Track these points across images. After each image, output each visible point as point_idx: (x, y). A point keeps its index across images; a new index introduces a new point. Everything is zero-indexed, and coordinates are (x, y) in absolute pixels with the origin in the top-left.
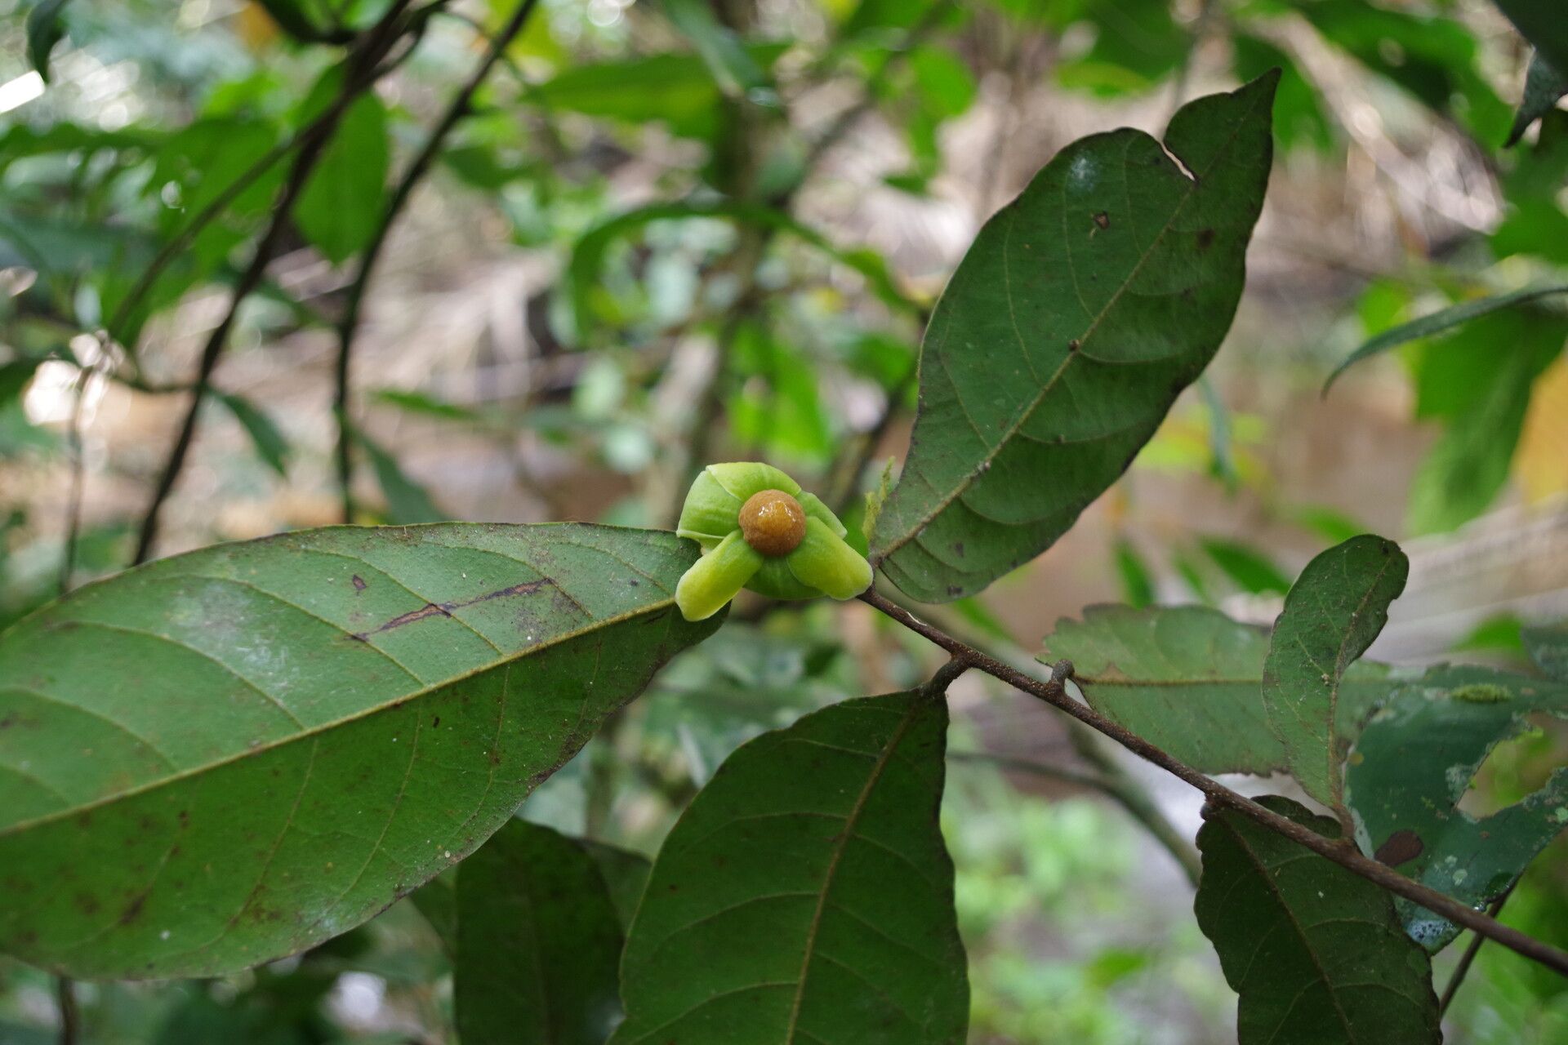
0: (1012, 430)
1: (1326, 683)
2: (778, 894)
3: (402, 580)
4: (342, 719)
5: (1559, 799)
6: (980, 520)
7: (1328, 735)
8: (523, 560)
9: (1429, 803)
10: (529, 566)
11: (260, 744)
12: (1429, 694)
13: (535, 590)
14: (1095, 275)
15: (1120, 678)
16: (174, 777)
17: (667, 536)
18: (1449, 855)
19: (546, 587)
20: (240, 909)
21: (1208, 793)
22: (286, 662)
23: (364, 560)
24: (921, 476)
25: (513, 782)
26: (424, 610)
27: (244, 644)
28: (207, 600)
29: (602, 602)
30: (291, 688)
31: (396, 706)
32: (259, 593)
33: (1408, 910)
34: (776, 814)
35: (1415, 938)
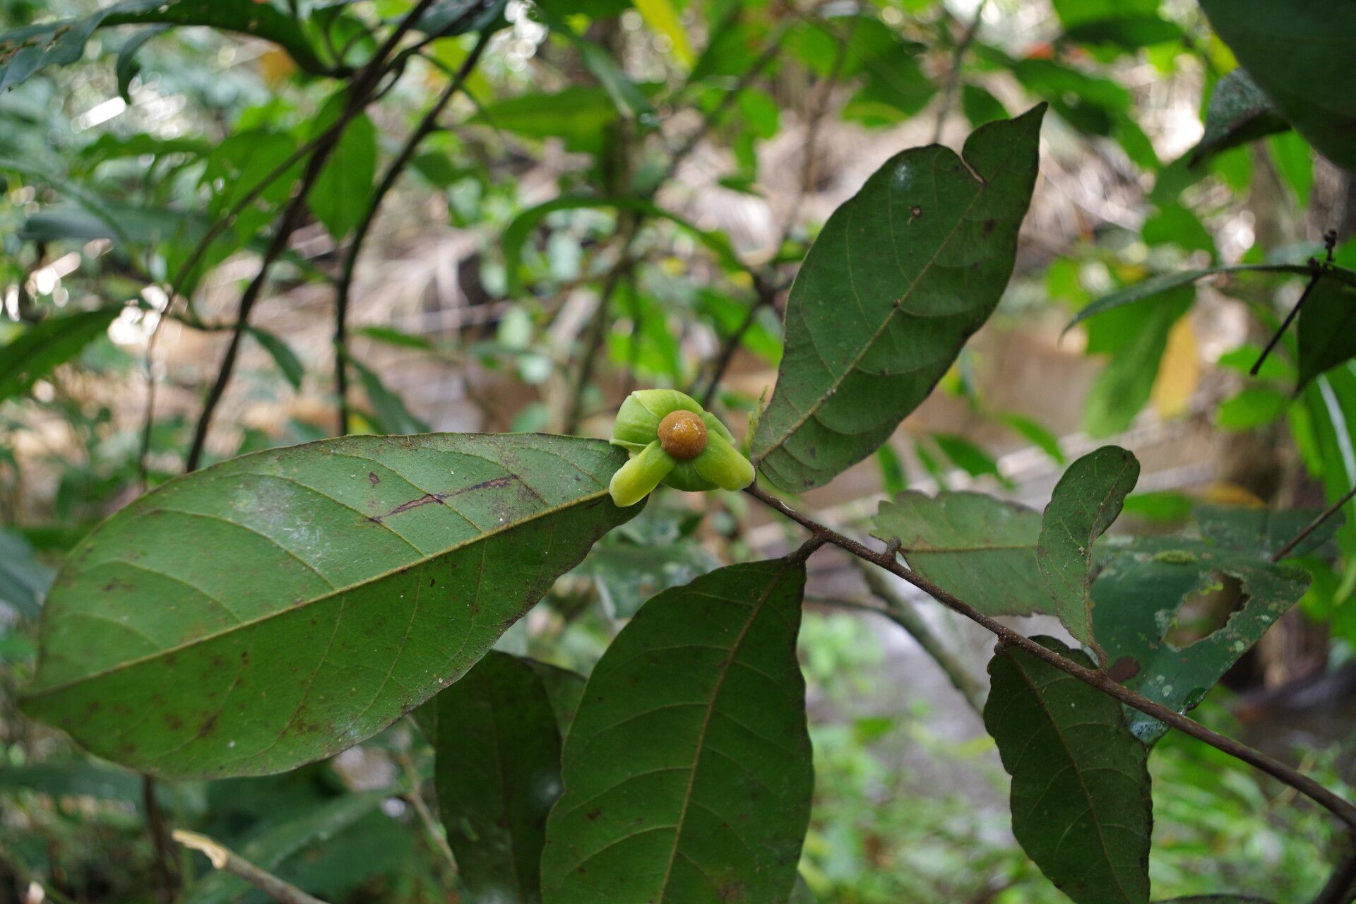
0: (851, 366)
1: (1083, 553)
2: (679, 703)
3: (406, 476)
4: (364, 582)
5: (1236, 635)
6: (827, 431)
7: (1085, 592)
8: (496, 461)
9: (1143, 637)
10: (500, 466)
11: (301, 601)
12: (1138, 557)
13: (505, 484)
14: (911, 251)
15: (928, 547)
16: (237, 626)
17: (602, 443)
18: (1159, 674)
19: (513, 482)
20: (287, 724)
21: (1000, 636)
22: (321, 539)
23: (378, 461)
24: (786, 399)
25: (489, 627)
26: (423, 498)
27: (290, 525)
28: (261, 492)
29: (555, 493)
30: (324, 559)
31: (403, 571)
32: (300, 486)
33: (1130, 714)
34: (678, 646)
35: (1136, 734)
